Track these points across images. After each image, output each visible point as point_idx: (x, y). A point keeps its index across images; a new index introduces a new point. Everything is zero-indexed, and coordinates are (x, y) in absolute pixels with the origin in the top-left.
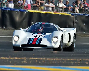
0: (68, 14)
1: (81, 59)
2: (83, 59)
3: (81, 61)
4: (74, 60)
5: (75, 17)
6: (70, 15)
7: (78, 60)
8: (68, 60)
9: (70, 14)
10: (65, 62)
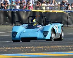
0: (63, 11)
10: (65, 48)
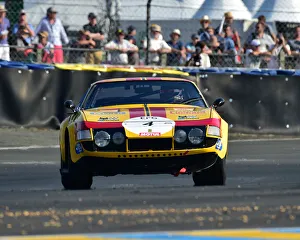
0: (179, 70)
1: (225, 209)
2: (234, 208)
3: (225, 213)
4: (204, 211)
5: (201, 79)
6: (187, 74)
7: (216, 211)
8: (187, 211)
9: (184, 71)
10: (178, 218)
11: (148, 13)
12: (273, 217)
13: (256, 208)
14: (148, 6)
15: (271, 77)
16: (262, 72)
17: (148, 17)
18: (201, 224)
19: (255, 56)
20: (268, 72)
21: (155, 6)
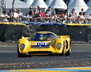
11: (13, 6)
12: (38, 66)
13: (33, 63)
14: (13, 4)
15: (51, 25)
16: (49, 24)
17: (13, 7)
18: (14, 68)
19: (47, 19)
20: (51, 24)
21: (15, 4)
